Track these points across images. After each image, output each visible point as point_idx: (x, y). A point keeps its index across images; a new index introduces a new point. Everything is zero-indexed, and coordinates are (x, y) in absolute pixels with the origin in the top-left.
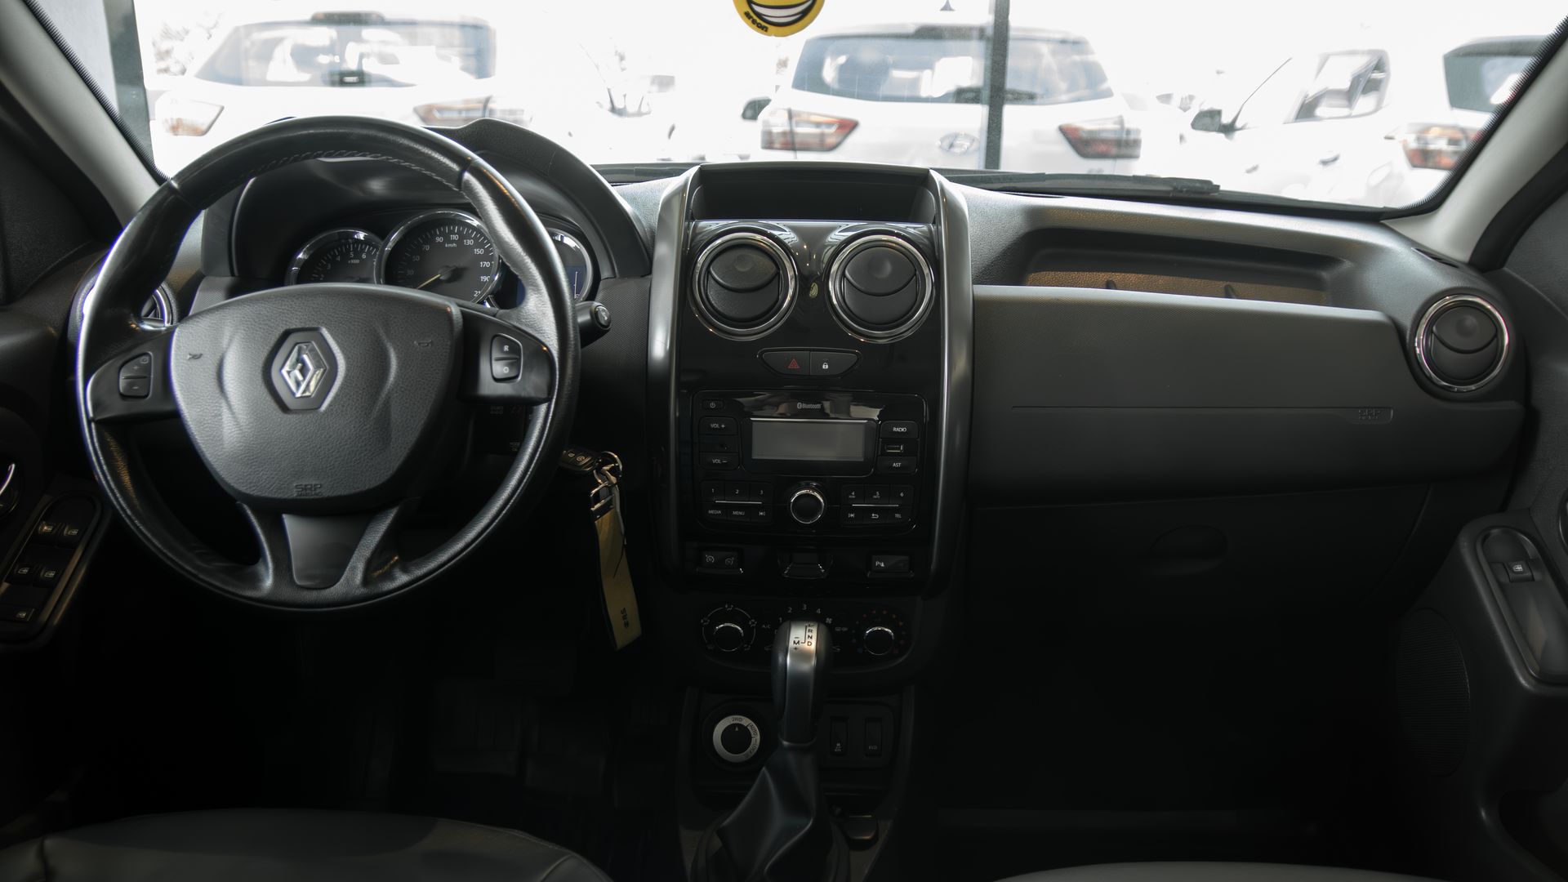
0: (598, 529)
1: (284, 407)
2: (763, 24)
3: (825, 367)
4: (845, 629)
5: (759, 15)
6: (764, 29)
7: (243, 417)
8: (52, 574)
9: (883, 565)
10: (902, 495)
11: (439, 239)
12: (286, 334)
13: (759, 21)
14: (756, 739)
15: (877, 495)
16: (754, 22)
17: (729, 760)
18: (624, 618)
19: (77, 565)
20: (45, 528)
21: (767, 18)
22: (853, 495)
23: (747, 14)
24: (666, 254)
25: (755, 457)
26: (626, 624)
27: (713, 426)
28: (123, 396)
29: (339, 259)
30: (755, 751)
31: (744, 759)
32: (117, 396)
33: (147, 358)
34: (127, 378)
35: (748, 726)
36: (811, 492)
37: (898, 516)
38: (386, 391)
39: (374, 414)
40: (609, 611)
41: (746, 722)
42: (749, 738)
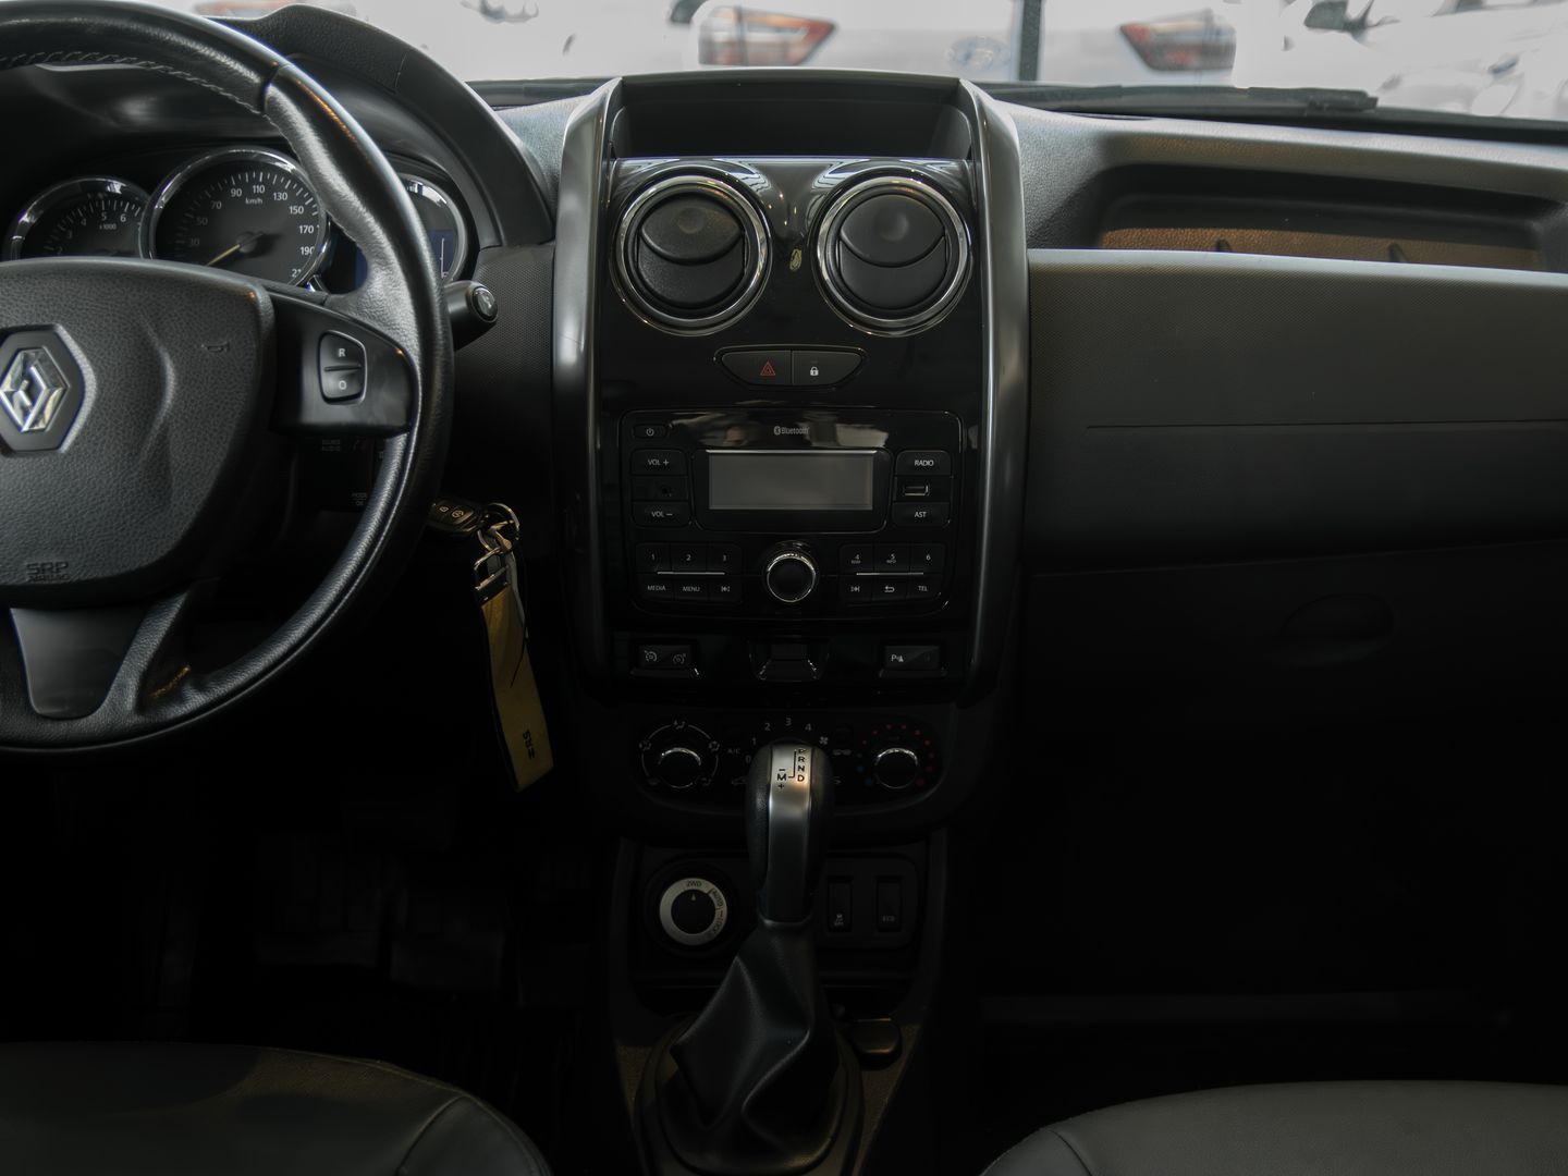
0: (487, 617)
1: (5, 448)
3: (814, 372)
4: (847, 752)
9: (901, 660)
10: (928, 557)
11: (236, 193)
12: (3, 336)
14: (722, 911)
15: (892, 560)
17: (682, 941)
18: (529, 744)
22: (857, 560)
24: (576, 210)
25: (713, 506)
26: (531, 754)
27: (651, 462)
29: (84, 222)
30: (721, 928)
31: (705, 940)
35: (711, 895)
36: (797, 557)
37: (923, 588)
38: (160, 419)
39: (145, 454)
40: (507, 735)
41: (706, 887)
42: (711, 910)
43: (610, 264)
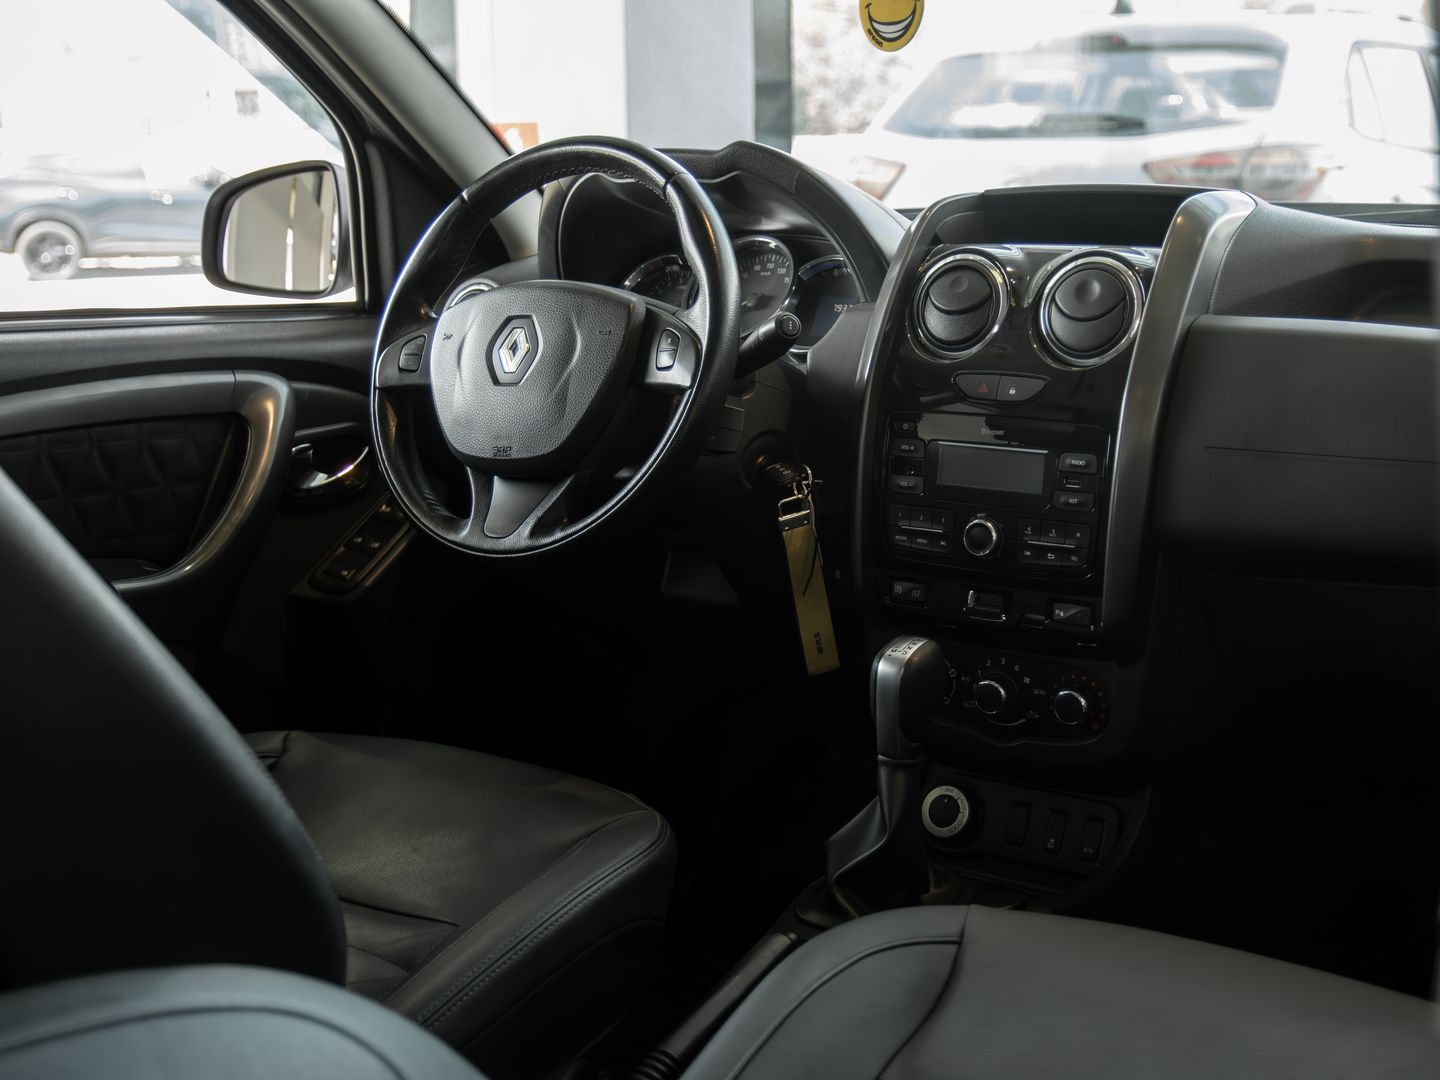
0: (786, 542)
1: (496, 381)
2: (880, 40)
3: (1012, 392)
4: (1043, 693)
5: (877, 31)
6: (879, 44)
7: (468, 387)
8: (377, 545)
9: (1062, 614)
10: (1078, 535)
11: (757, 268)
12: (509, 320)
13: (877, 37)
14: (965, 811)
15: (1053, 534)
16: (874, 38)
17: (935, 834)
18: (818, 642)
19: (400, 539)
20: (384, 507)
21: (884, 35)
22: (1029, 531)
23: (869, 31)
25: (938, 482)
26: (820, 651)
27: (903, 447)
28: (401, 370)
30: (960, 828)
31: (949, 834)
32: (396, 369)
33: (422, 339)
34: (406, 355)
35: (959, 801)
36: (983, 522)
37: (1074, 558)
38: (568, 371)
39: (556, 390)
40: (802, 633)
41: (955, 793)
42: (957, 810)
43: (907, 311)
